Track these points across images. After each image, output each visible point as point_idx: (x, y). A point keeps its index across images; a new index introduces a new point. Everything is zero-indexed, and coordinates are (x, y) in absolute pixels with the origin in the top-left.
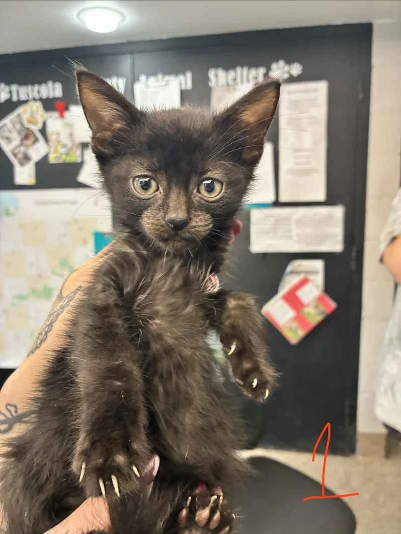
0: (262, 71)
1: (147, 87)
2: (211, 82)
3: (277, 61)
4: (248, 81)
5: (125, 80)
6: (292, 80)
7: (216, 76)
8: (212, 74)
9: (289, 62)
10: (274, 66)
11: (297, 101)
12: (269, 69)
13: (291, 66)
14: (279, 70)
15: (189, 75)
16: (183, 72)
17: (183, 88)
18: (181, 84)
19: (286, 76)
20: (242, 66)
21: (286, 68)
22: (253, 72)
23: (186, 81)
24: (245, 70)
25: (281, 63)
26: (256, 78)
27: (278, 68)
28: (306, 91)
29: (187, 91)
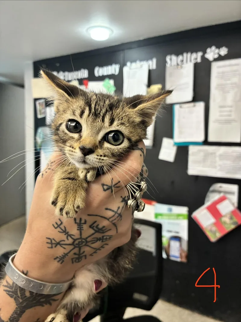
0: (200, 54)
1: (130, 69)
2: (167, 64)
3: (211, 47)
4: (191, 61)
5: (119, 66)
6: (220, 58)
7: (171, 59)
8: (168, 58)
9: (218, 47)
10: (208, 50)
11: (223, 73)
12: (205, 52)
13: (221, 49)
14: (212, 53)
15: (155, 60)
16: (151, 59)
17: (151, 68)
18: (149, 66)
19: (216, 56)
20: (187, 52)
21: (217, 51)
22: (194, 55)
23: (153, 64)
24: (189, 54)
25: (213, 48)
26: (196, 59)
27: (211, 52)
28: (230, 65)
29: (153, 70)
